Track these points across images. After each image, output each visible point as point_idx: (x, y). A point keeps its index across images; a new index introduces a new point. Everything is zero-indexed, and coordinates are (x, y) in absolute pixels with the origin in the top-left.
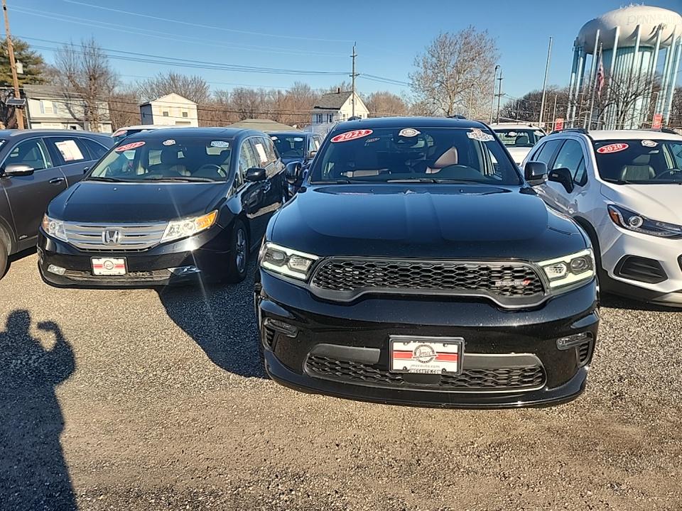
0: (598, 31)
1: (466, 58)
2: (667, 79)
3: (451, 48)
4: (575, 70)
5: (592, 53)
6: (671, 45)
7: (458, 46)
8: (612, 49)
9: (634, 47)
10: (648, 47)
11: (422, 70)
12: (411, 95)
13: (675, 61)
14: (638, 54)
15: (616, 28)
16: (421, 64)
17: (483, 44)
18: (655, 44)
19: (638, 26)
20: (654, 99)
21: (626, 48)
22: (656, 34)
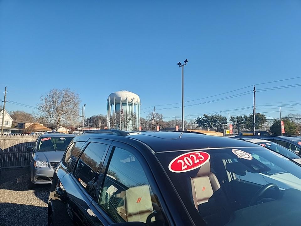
0: (115, 97)
1: (66, 100)
2: (138, 115)
3: (59, 95)
4: (108, 109)
5: (114, 104)
6: (137, 104)
7: (62, 95)
8: (120, 104)
9: (127, 104)
10: (131, 104)
11: (45, 103)
12: (38, 113)
13: (139, 110)
14: (128, 106)
15: (120, 97)
16: (44, 100)
17: (74, 96)
18: (133, 104)
19: (127, 98)
20: (135, 121)
21: (124, 104)
22: (133, 101)
